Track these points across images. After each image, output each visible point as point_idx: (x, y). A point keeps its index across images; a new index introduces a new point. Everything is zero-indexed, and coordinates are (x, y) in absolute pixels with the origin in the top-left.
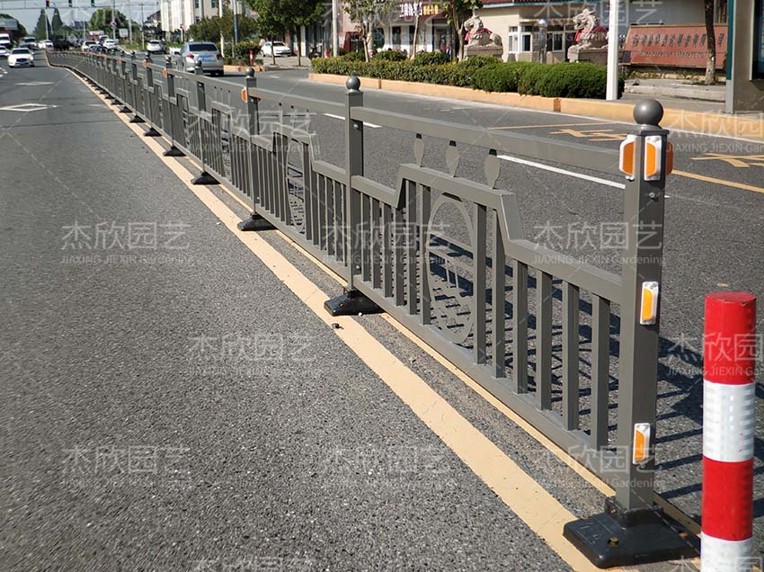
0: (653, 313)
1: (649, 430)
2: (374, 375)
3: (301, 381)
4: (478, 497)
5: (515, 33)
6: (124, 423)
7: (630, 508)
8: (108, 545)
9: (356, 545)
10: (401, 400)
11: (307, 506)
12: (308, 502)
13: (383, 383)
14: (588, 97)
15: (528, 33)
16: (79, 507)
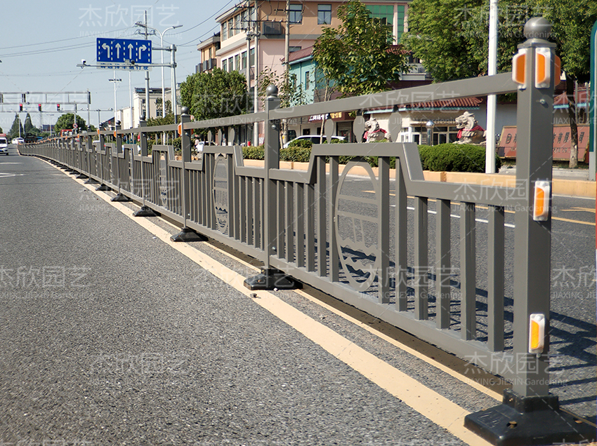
0: (546, 209)
1: (543, 320)
2: (288, 326)
3: (222, 329)
4: (384, 402)
5: (406, 132)
6: (62, 353)
7: (527, 395)
8: (41, 427)
9: (270, 430)
10: (312, 341)
11: (225, 405)
12: (226, 403)
13: (297, 331)
14: (470, 171)
15: (417, 133)
16: (17, 403)
